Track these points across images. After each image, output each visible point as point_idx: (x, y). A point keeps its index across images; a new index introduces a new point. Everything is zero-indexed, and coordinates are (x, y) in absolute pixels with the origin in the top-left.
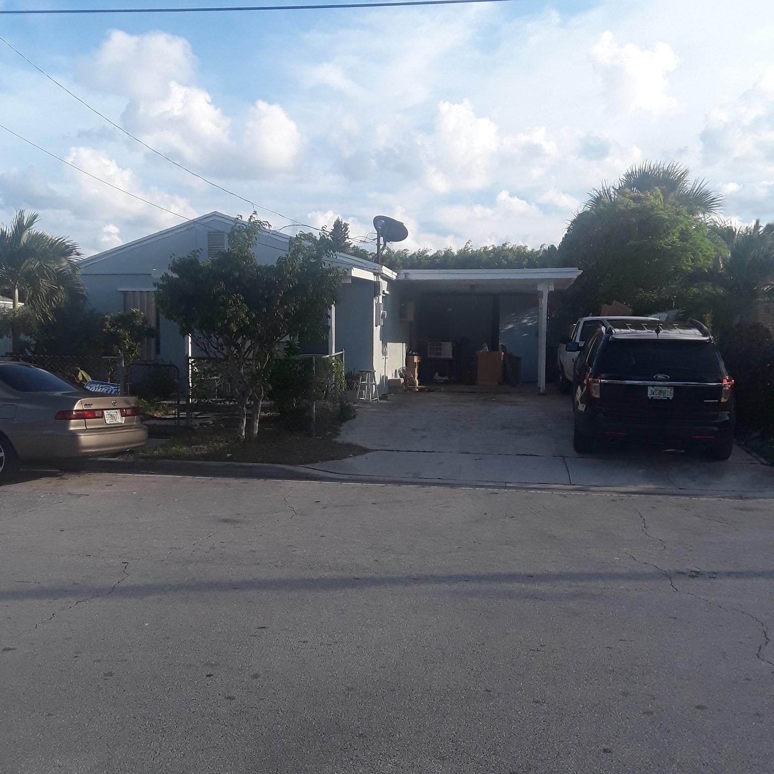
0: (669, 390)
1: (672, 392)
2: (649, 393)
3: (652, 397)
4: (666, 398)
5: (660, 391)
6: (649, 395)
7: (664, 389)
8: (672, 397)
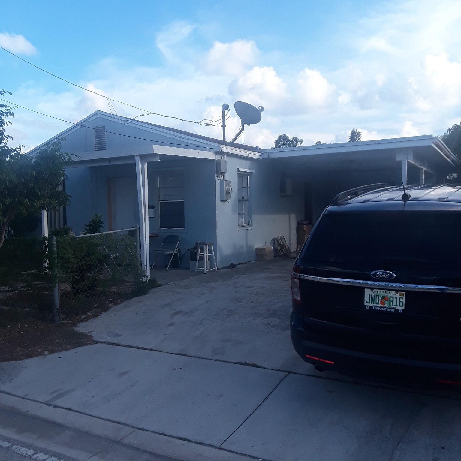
0: (398, 296)
1: (403, 300)
2: (366, 299)
3: (371, 307)
4: (393, 310)
5: (384, 298)
6: (366, 304)
7: (389, 295)
8: (403, 308)
